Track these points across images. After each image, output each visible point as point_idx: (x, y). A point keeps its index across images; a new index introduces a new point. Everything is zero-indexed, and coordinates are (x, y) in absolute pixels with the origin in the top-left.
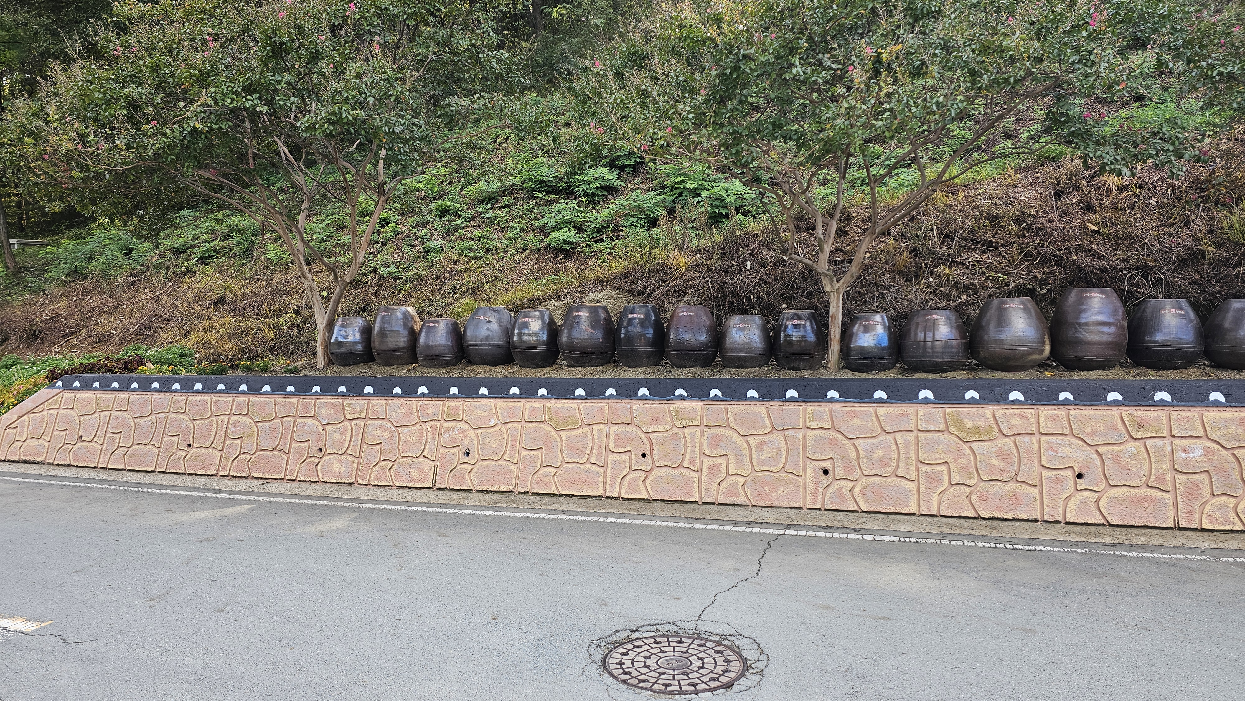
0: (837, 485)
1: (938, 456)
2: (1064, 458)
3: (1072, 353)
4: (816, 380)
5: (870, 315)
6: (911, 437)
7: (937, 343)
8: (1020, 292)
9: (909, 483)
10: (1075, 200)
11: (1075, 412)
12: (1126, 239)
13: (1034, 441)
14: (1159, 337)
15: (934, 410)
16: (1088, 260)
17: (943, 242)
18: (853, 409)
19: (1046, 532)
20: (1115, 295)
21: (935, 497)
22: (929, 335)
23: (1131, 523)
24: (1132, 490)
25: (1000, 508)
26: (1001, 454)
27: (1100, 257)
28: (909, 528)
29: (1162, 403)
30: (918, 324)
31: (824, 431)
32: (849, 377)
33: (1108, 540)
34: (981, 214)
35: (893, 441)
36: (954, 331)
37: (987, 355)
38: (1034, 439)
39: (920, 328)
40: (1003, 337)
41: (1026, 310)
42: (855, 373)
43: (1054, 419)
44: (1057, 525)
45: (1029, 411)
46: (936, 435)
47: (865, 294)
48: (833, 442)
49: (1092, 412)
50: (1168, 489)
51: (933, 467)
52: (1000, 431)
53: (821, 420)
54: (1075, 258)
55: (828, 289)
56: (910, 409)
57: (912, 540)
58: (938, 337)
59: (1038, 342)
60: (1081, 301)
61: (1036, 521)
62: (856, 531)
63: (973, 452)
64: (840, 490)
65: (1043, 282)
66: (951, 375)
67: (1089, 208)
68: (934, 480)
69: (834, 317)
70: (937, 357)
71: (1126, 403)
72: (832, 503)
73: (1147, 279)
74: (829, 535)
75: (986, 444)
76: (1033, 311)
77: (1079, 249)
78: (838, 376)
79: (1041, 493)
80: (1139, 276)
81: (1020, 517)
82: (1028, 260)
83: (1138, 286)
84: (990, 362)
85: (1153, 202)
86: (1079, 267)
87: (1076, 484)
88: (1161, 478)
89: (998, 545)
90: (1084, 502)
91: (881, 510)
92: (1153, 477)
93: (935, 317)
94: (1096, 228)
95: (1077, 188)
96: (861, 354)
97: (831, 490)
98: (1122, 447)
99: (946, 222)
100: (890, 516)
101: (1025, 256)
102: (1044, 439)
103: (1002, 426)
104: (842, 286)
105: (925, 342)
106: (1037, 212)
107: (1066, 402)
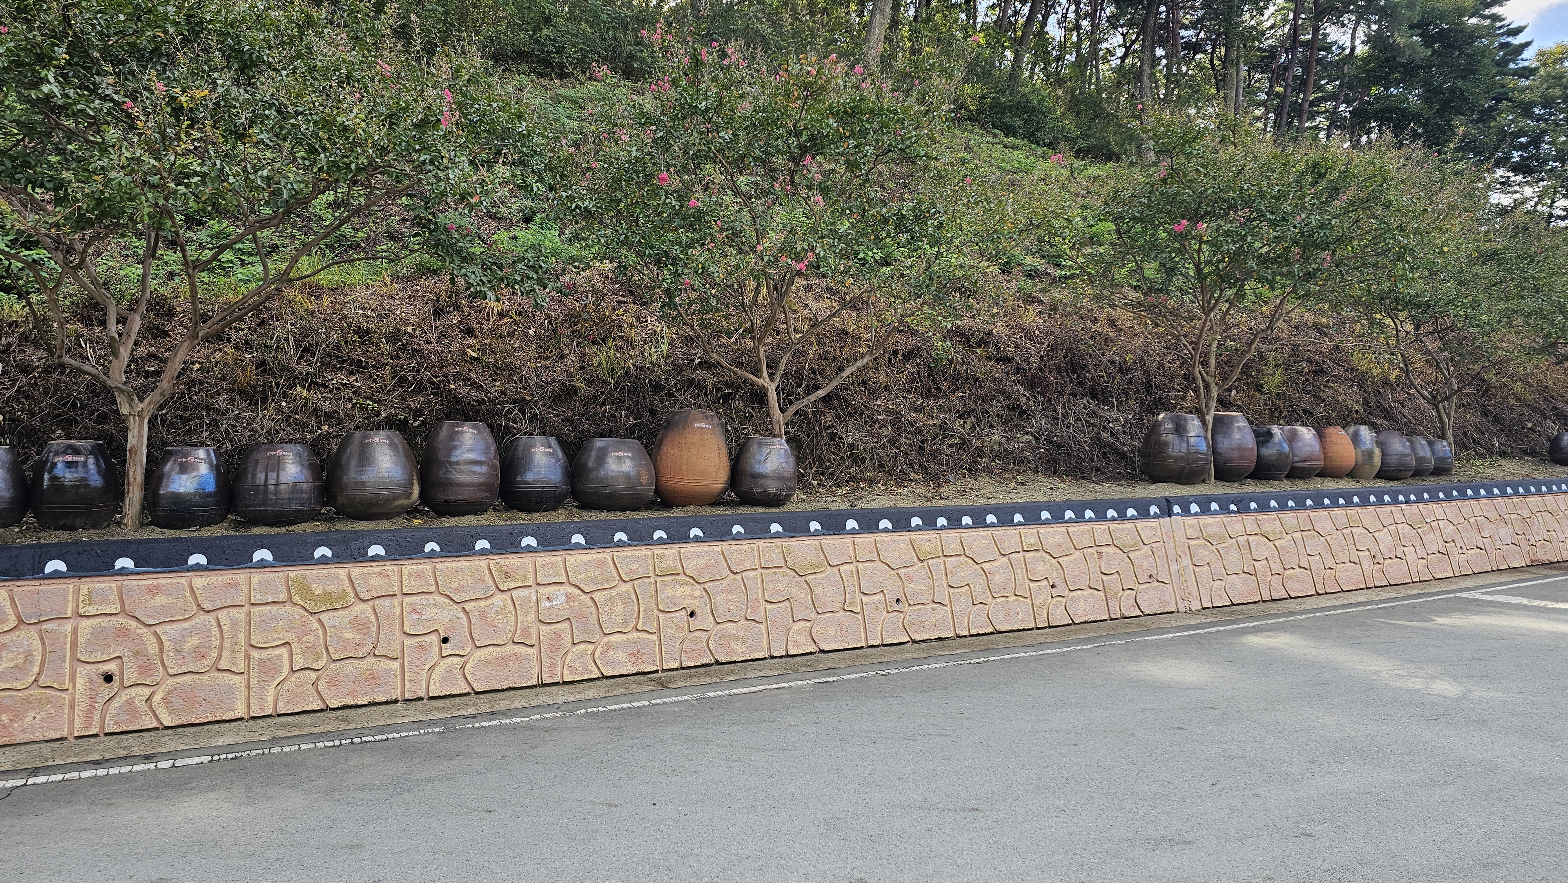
0: (125, 696)
1: (276, 636)
2: (428, 621)
3: (442, 497)
4: (98, 543)
5: (189, 448)
6: (239, 614)
7: (283, 487)
8: (390, 423)
9: (236, 677)
10: (455, 322)
11: (442, 565)
12: (505, 370)
13: (396, 604)
14: (530, 477)
15: (273, 575)
16: (467, 389)
17: (301, 357)
18: (155, 582)
19: (405, 713)
20: (488, 430)
21: (271, 691)
22: (272, 476)
23: (496, 688)
24: (498, 649)
25: (353, 693)
26: (358, 625)
27: (479, 388)
28: (230, 740)
29: (529, 549)
30: (257, 461)
31: (108, 619)
32: (155, 536)
33: (471, 711)
34: (349, 327)
35: (214, 623)
36: (305, 471)
37: (346, 501)
38: (396, 601)
39: (260, 467)
40: (364, 478)
41: (392, 445)
42: (165, 530)
43: (419, 575)
44: (419, 703)
45: (391, 568)
46: (275, 608)
47: (189, 420)
48: (122, 633)
49: (459, 564)
50: (533, 643)
51: (270, 651)
52: (357, 595)
53: (104, 601)
54: (453, 387)
55: (125, 410)
56: (240, 576)
57: (230, 756)
58: (283, 479)
59: (406, 484)
60: (453, 436)
61: (396, 701)
62: (148, 758)
63: (323, 625)
64: (130, 702)
65: (417, 413)
66: (299, 528)
67: (469, 332)
68: (269, 668)
69: (134, 451)
70: (282, 505)
71: (494, 551)
72: (116, 723)
73: (523, 414)
74: (101, 772)
75: (339, 613)
76: (400, 447)
77: (457, 376)
78: (138, 536)
79: (402, 666)
80: (516, 411)
81: (378, 700)
82: (401, 387)
83: (515, 421)
84: (349, 510)
85: (531, 332)
86: (455, 397)
87: (441, 649)
88: (526, 632)
89: (343, 742)
90: (449, 670)
91: (193, 721)
92: (519, 631)
93: (280, 452)
94: (475, 355)
95: (458, 308)
96: (175, 504)
97: (116, 704)
98: (489, 602)
99: (305, 332)
100: (206, 727)
101: (400, 380)
102: (407, 600)
103: (358, 589)
104: (147, 406)
105: (266, 485)
106: (414, 330)
107: (433, 554)
